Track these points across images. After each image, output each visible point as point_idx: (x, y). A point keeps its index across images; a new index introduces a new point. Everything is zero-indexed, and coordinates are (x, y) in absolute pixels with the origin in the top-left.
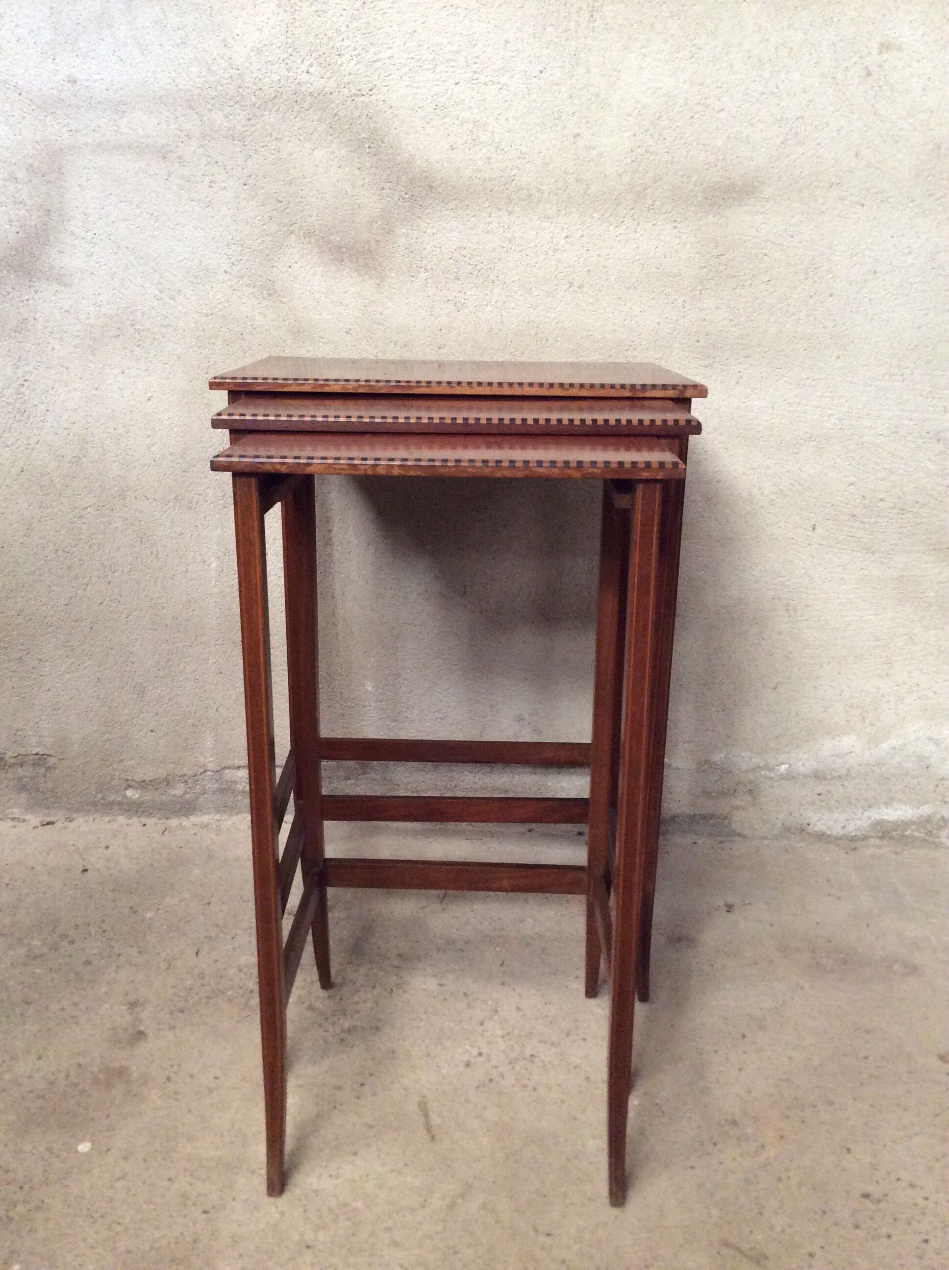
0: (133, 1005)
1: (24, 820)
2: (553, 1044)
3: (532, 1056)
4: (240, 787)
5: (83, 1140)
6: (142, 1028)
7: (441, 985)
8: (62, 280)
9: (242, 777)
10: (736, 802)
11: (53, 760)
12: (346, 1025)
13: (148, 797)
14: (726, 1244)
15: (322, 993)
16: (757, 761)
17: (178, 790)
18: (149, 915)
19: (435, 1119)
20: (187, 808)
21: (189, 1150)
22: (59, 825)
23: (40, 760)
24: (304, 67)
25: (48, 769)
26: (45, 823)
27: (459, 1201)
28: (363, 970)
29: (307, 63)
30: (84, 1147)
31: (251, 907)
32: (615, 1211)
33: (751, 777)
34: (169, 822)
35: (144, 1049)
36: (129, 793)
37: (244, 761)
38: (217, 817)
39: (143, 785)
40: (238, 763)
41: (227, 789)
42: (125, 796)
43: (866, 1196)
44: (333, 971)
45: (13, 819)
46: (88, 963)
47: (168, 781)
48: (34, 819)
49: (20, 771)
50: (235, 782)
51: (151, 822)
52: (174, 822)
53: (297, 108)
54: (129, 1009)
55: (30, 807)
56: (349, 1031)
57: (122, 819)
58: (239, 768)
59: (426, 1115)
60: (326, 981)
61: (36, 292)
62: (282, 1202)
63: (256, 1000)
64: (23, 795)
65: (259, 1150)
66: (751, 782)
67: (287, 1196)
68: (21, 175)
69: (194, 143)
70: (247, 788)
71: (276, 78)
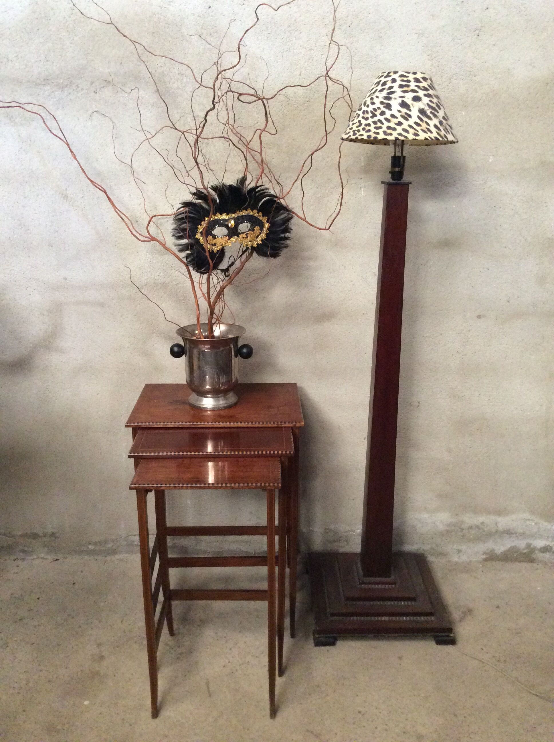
0: (99, 645)
1: (46, 559)
2: (256, 657)
3: (249, 662)
4: (136, 543)
5: (85, 700)
6: (103, 654)
7: (216, 633)
8: (62, 351)
9: (137, 539)
10: (341, 544)
11: (57, 535)
12: (180, 651)
13: (97, 548)
14: (307, 731)
15: (170, 638)
16: (348, 528)
17: (110, 545)
18: (102, 604)
19: (212, 689)
20: (114, 552)
21: (123, 702)
22: (61, 560)
23: (53, 534)
24: (158, 274)
25: (56, 538)
26: (55, 560)
27: (218, 719)
28: (187, 627)
29: (158, 272)
30: (86, 703)
31: (142, 599)
32: (272, 721)
33: (346, 534)
34: (107, 558)
35: (105, 663)
36: (90, 547)
37: (137, 532)
38: (127, 555)
39: (95, 544)
40: (135, 533)
41: (130, 544)
42: (88, 548)
43: (360, 712)
44: (174, 629)
45: (41, 558)
46: (80, 627)
47: (106, 542)
48: (50, 558)
49: (44, 539)
50: (133, 541)
51: (99, 558)
52: (108, 558)
53: (155, 288)
54: (97, 647)
55: (48, 553)
56: (181, 654)
57: (87, 557)
58: (135, 535)
59: (208, 688)
60: (172, 633)
61: (51, 356)
62: (157, 720)
63: (145, 642)
64: (46, 548)
65: (149, 702)
66: (346, 537)
67: (159, 718)
68: (45, 313)
69: (115, 301)
70: (139, 543)
71: (146, 278)
